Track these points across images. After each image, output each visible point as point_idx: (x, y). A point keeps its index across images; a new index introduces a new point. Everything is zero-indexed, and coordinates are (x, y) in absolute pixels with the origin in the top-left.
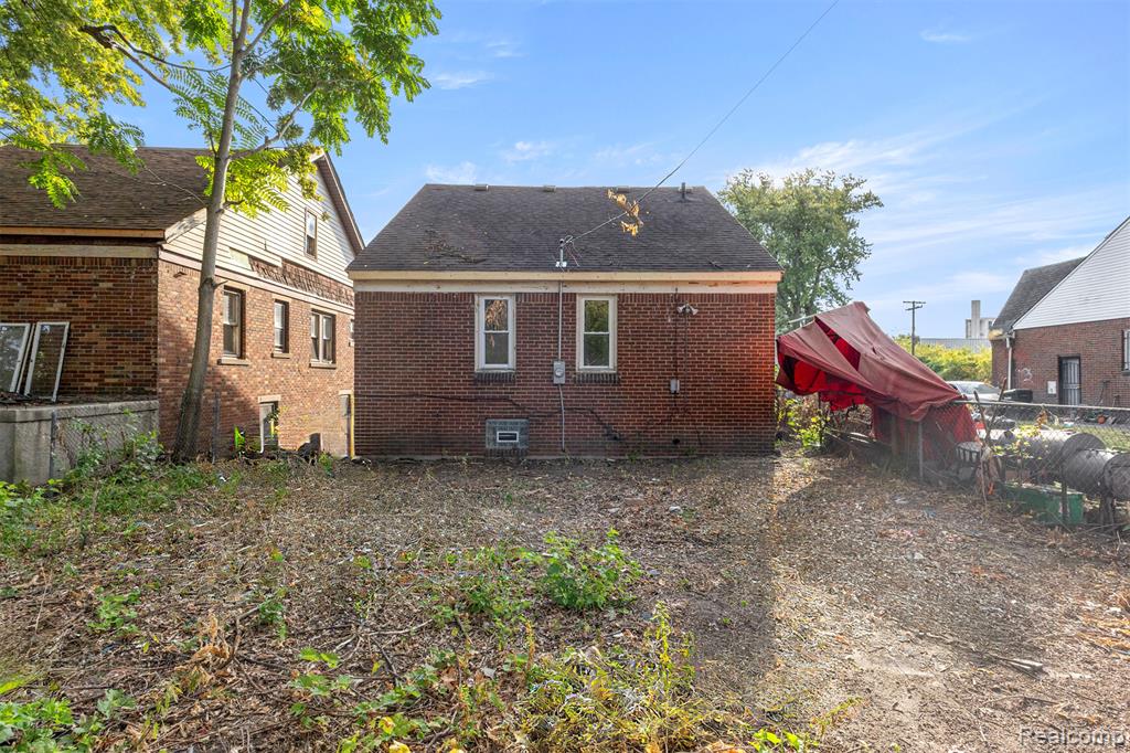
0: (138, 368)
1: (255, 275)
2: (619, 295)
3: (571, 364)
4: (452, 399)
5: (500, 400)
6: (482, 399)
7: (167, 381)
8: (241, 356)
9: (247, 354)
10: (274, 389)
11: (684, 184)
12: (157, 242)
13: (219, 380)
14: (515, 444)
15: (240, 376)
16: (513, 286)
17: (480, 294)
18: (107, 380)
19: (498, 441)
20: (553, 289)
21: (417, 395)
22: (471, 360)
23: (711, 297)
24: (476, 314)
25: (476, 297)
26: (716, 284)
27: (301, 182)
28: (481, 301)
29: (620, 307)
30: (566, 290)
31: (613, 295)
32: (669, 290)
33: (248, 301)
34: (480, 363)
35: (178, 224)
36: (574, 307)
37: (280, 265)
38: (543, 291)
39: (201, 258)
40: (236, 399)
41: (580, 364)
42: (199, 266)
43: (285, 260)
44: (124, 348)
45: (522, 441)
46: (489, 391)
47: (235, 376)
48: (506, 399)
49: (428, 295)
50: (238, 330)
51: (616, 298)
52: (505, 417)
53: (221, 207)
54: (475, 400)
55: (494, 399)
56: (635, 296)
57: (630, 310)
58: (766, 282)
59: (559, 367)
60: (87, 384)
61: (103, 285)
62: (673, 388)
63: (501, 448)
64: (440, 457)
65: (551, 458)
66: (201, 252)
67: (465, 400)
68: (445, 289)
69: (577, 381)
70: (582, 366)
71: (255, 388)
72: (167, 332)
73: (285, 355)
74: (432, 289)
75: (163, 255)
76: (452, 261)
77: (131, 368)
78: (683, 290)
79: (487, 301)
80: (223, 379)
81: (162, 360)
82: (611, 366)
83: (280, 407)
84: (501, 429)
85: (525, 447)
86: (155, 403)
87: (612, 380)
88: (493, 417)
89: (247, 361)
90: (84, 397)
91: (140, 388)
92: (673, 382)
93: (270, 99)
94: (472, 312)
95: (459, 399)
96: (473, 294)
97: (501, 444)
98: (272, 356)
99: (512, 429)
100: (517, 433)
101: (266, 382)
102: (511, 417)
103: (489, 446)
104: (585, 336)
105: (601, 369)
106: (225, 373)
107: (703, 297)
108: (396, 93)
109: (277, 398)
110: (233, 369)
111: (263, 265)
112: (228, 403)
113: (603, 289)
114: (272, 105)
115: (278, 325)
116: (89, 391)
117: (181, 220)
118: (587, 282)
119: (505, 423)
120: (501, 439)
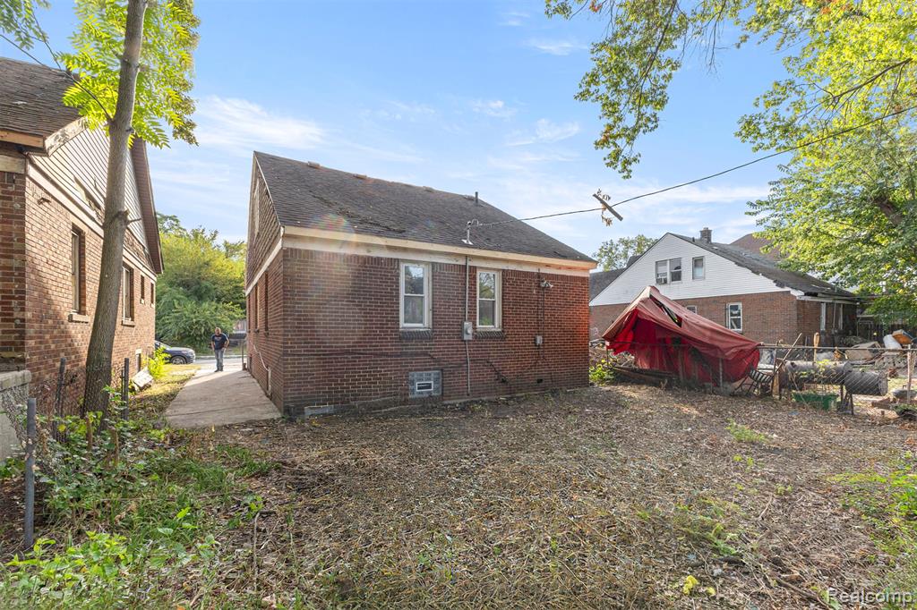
2: (503, 270)
3: (473, 323)
4: (382, 355)
5: (421, 354)
6: (406, 354)
7: (34, 343)
14: (431, 392)
16: (432, 256)
19: (417, 390)
20: (462, 262)
22: (396, 320)
23: (557, 277)
24: (400, 279)
25: (399, 263)
26: (560, 268)
28: (402, 269)
29: (504, 280)
30: (470, 264)
31: (500, 270)
32: (534, 270)
34: (402, 323)
36: (475, 278)
38: (454, 262)
41: (478, 324)
45: (436, 389)
46: (412, 347)
48: (425, 354)
51: (501, 273)
52: (422, 370)
54: (401, 355)
55: (417, 354)
56: (514, 272)
57: (511, 282)
62: (538, 342)
63: (420, 396)
65: (459, 401)
67: (391, 356)
68: (375, 254)
69: (477, 338)
70: (478, 326)
78: (543, 270)
79: (406, 267)
82: (496, 327)
84: (419, 380)
85: (439, 394)
87: (499, 337)
88: (415, 370)
92: (538, 338)
94: (398, 277)
95: (387, 355)
96: (398, 260)
97: (419, 393)
99: (429, 380)
100: (432, 382)
102: (427, 370)
103: (411, 396)
104: (480, 301)
105: (489, 327)
107: (553, 276)
113: (493, 265)
119: (421, 375)
120: (419, 388)
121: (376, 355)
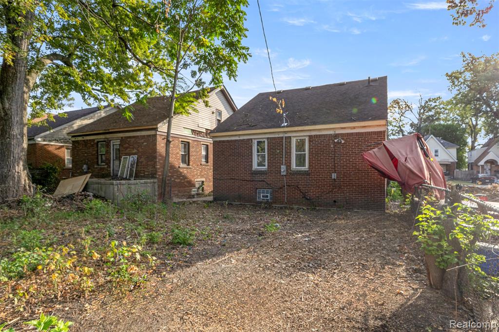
0: (152, 169)
1: (193, 136)
2: (309, 136)
3: (289, 166)
4: (245, 180)
5: (261, 181)
6: (255, 181)
7: (160, 173)
8: (189, 165)
9: (191, 164)
10: (202, 176)
11: (369, 78)
12: (156, 129)
13: (179, 173)
14: (268, 199)
15: (188, 172)
16: (266, 135)
17: (254, 139)
18: (146, 173)
19: (262, 198)
20: (281, 135)
21: (232, 179)
22: (251, 166)
23: (352, 134)
24: (253, 147)
25: (253, 140)
26: (354, 128)
27: (204, 102)
28: (255, 143)
29: (310, 141)
30: (286, 135)
31: (307, 136)
32: (332, 132)
33: (191, 145)
34: (255, 166)
35: (162, 122)
36: (290, 142)
37: (205, 131)
38: (278, 136)
39: (166, 132)
40: (186, 180)
41: (294, 166)
42: (166, 134)
43: (206, 129)
44: (149, 163)
45: (271, 199)
46: (258, 178)
47: (185, 172)
48: (264, 181)
49: (236, 140)
50: (187, 156)
52: (264, 188)
53: (173, 115)
54: (253, 181)
55: (259, 181)
56: (316, 136)
57: (314, 142)
58: (380, 126)
59: (283, 168)
60: (141, 174)
61: (145, 144)
62: (333, 177)
64: (240, 203)
65: (281, 206)
66: (167, 129)
67: (249, 181)
68: (242, 138)
69: (291, 174)
70: (294, 167)
71: (194, 176)
72: (160, 158)
73: (207, 164)
74: (237, 138)
75: (158, 133)
76: (245, 126)
77: (151, 169)
78: (338, 132)
79: (258, 142)
80: (181, 173)
81: (158, 167)
82: (306, 167)
83: (204, 183)
84: (263, 193)
85: (272, 201)
86: (156, 180)
87: (306, 173)
88: (259, 188)
89: (190, 166)
90: (140, 178)
91: (153, 176)
92: (333, 174)
93: (192, 75)
94: (251, 146)
95: (247, 181)
96: (251, 139)
97: (263, 199)
98: (201, 164)
99: (267, 193)
100: (269, 195)
101: (199, 174)
102: (266, 188)
103: (258, 200)
104: (296, 154)
105: (302, 168)
106: (181, 171)
107: (348, 134)
108: (240, 61)
109: (204, 179)
110: (185, 169)
111: (197, 132)
112: (183, 181)
113: (302, 134)
114: (193, 77)
115: (204, 153)
116: (142, 177)
117: (163, 121)
118: (295, 131)
119: (264, 191)
120: (263, 197)
121: (243, 180)
